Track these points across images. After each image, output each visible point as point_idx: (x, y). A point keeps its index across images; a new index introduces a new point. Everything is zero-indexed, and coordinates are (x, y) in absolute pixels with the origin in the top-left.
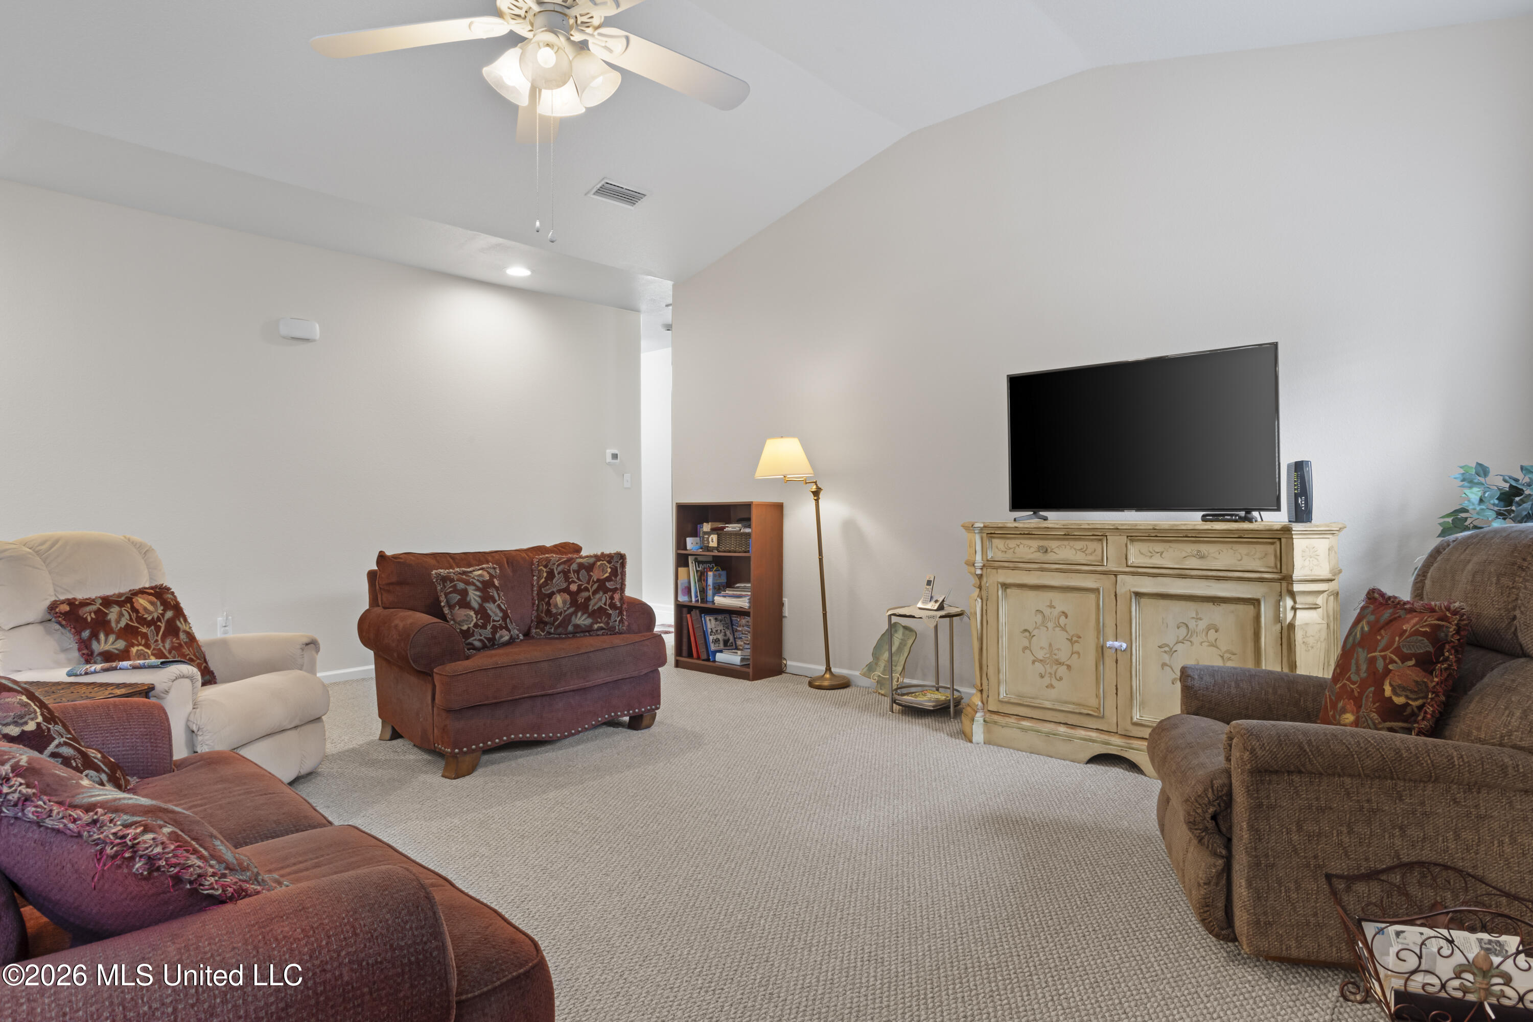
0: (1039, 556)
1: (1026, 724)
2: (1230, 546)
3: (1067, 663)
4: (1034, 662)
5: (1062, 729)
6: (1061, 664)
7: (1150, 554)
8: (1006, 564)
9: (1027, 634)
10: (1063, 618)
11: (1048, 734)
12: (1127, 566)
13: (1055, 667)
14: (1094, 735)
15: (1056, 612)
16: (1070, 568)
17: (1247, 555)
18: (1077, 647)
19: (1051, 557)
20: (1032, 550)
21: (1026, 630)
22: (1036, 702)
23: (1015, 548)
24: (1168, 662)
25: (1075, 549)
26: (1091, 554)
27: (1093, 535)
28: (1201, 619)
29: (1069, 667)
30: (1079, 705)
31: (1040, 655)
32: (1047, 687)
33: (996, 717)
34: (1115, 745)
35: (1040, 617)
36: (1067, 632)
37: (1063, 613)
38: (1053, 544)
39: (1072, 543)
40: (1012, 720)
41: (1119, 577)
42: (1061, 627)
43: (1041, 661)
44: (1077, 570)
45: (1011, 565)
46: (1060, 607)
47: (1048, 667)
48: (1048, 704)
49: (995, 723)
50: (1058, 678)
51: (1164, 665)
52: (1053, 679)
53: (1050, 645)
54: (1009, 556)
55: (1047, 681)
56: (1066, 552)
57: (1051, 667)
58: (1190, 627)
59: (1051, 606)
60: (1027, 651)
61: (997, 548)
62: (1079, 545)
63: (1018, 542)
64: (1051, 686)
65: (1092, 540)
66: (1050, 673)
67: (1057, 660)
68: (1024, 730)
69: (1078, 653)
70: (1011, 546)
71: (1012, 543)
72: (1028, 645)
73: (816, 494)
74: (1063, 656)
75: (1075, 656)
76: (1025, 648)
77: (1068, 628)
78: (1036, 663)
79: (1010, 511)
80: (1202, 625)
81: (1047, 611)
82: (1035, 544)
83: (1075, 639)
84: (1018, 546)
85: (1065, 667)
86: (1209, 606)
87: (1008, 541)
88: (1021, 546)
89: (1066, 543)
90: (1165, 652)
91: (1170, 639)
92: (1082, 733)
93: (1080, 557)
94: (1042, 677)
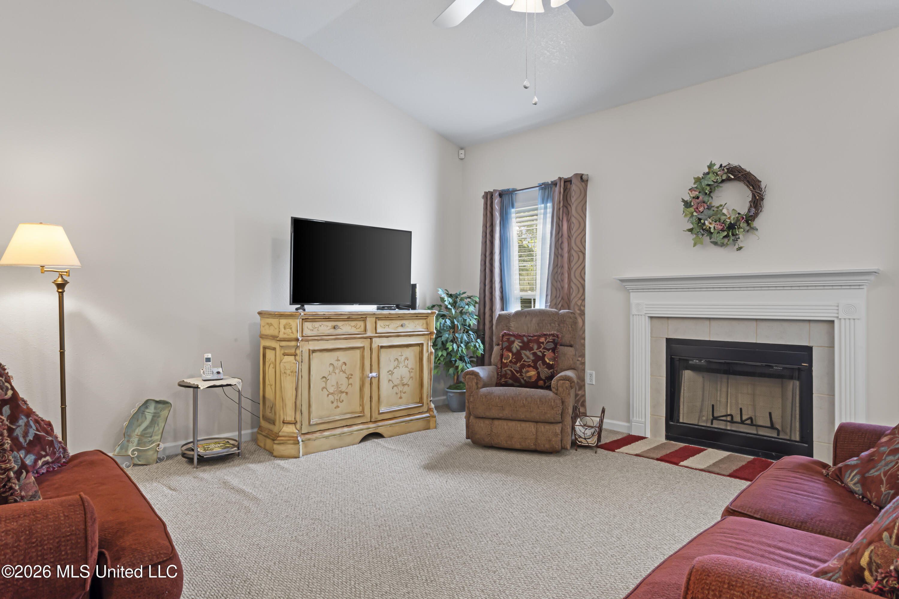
0: (332, 331)
1: (326, 433)
2: (412, 321)
3: (346, 391)
4: (328, 395)
5: (346, 429)
6: (342, 392)
7: (384, 326)
8: (316, 338)
9: (324, 379)
10: (344, 365)
11: (340, 434)
12: (376, 333)
13: (339, 395)
14: (361, 427)
15: (340, 363)
16: (350, 337)
17: (418, 324)
18: (351, 381)
19: (339, 331)
20: (329, 328)
21: (324, 377)
22: (331, 418)
23: (318, 327)
24: (391, 379)
25: (351, 326)
26: (359, 328)
27: (361, 318)
28: (402, 355)
29: (347, 393)
30: (352, 413)
31: (331, 390)
32: (335, 408)
33: (308, 436)
34: (372, 428)
35: (332, 367)
36: (346, 373)
37: (344, 363)
38: (339, 324)
39: (350, 323)
40: (318, 435)
41: (374, 339)
42: (343, 371)
43: (332, 393)
44: (355, 337)
45: (319, 338)
46: (342, 360)
47: (336, 396)
48: (338, 418)
49: (309, 439)
50: (341, 401)
51: (390, 380)
52: (339, 402)
53: (337, 383)
54: (315, 333)
55: (335, 404)
56: (346, 328)
57: (338, 395)
58: (399, 360)
59: (338, 360)
60: (325, 390)
61: (308, 328)
62: (353, 323)
63: (320, 323)
64: (337, 407)
65: (360, 320)
66: (337, 400)
67: (341, 391)
68: (327, 437)
69: (351, 384)
70: (316, 326)
71: (317, 324)
72: (325, 386)
73: (61, 286)
74: (343, 388)
75: (350, 386)
76: (324, 388)
77: (346, 371)
78: (330, 395)
79: (290, 304)
80: (403, 358)
81: (335, 363)
82: (330, 324)
83: (350, 376)
84: (321, 326)
85: (345, 394)
86: (405, 349)
87: (314, 323)
88: (322, 326)
89: (347, 322)
90: (390, 374)
91: (391, 368)
92: (355, 428)
93: (354, 331)
94: (332, 403)
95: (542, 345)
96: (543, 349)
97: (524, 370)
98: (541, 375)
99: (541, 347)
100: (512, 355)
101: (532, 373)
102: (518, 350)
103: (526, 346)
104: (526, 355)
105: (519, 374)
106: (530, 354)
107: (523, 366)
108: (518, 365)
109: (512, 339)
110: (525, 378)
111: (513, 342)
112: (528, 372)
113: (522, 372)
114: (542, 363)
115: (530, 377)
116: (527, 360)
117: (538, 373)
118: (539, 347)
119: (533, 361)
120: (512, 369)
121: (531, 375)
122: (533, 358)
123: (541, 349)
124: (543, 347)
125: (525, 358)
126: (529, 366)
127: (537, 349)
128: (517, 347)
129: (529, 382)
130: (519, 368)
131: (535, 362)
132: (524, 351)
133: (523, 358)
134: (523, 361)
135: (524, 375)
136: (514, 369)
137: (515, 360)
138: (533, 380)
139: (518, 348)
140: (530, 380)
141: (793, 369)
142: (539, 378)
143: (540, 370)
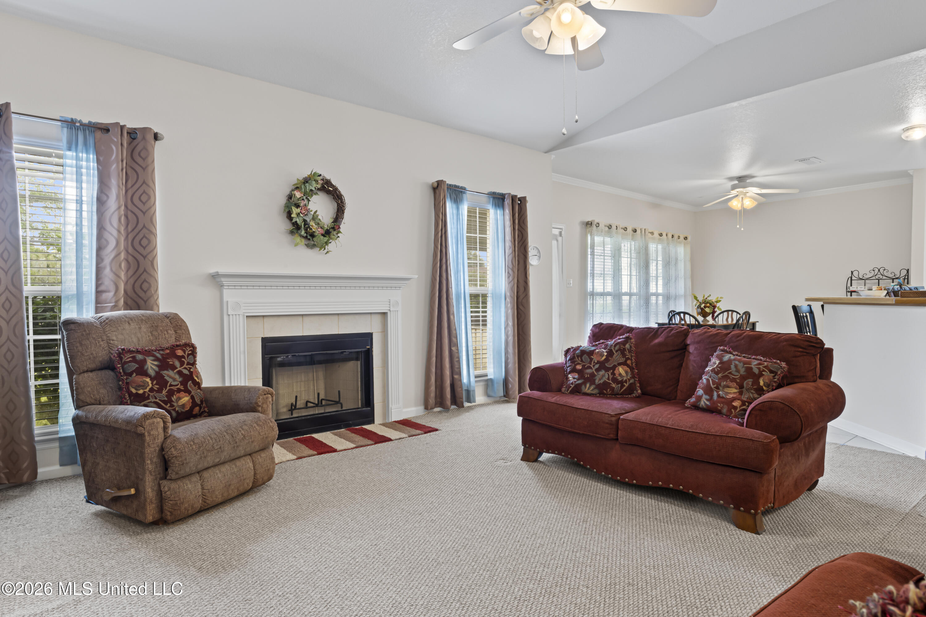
95: (183, 359)
96: (187, 365)
97: (174, 398)
98: (196, 400)
99: (184, 362)
100: (151, 380)
101: (185, 399)
102: (156, 372)
103: (164, 365)
104: (170, 377)
105: (169, 405)
106: (175, 374)
107: (171, 393)
108: (164, 392)
109: (140, 357)
110: (177, 409)
111: (144, 362)
112: (179, 399)
113: (173, 402)
114: (193, 383)
115: (183, 406)
116: (173, 383)
117: (192, 398)
118: (182, 364)
119: (182, 383)
120: (157, 400)
121: (184, 402)
122: (181, 379)
123: (185, 366)
124: (186, 362)
125: (170, 380)
126: (179, 391)
127: (180, 367)
128: (154, 367)
129: (182, 412)
130: (167, 396)
131: (184, 383)
132: (165, 372)
133: (168, 382)
134: (170, 386)
135: (175, 404)
136: (160, 400)
137: (157, 386)
138: (188, 408)
139: (157, 369)
140: (183, 411)
141: (358, 352)
142: (194, 404)
143: (193, 393)
